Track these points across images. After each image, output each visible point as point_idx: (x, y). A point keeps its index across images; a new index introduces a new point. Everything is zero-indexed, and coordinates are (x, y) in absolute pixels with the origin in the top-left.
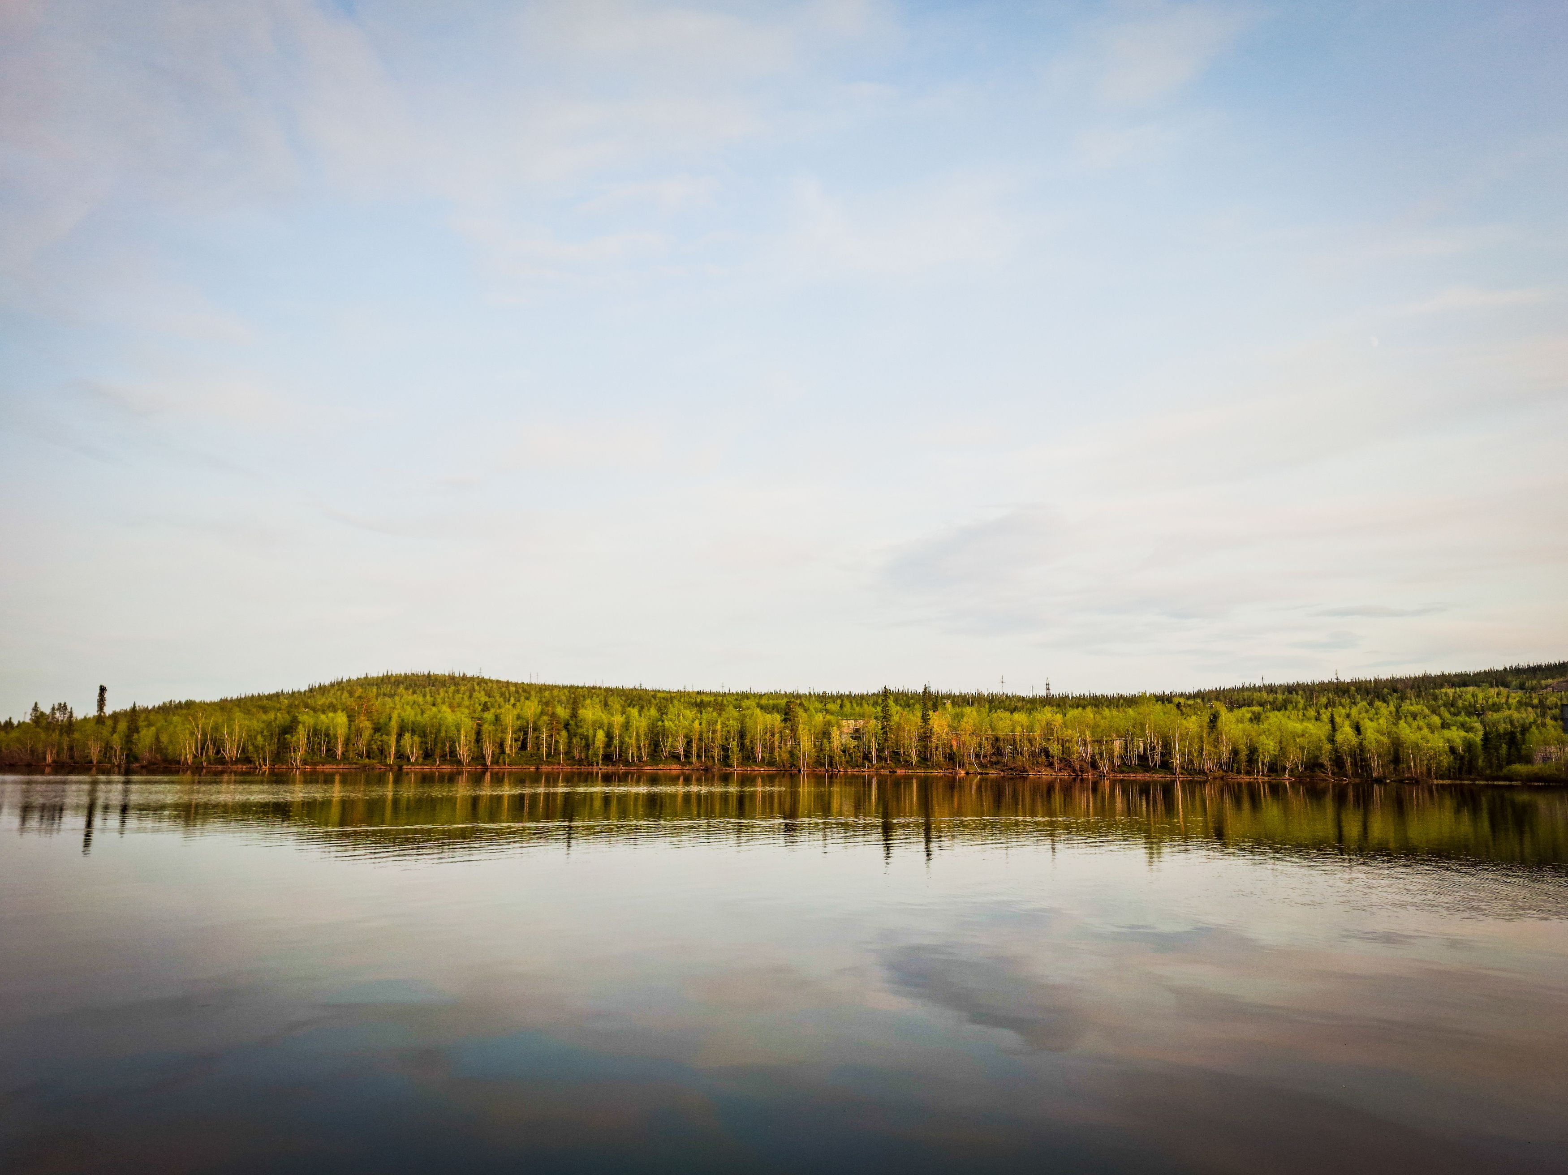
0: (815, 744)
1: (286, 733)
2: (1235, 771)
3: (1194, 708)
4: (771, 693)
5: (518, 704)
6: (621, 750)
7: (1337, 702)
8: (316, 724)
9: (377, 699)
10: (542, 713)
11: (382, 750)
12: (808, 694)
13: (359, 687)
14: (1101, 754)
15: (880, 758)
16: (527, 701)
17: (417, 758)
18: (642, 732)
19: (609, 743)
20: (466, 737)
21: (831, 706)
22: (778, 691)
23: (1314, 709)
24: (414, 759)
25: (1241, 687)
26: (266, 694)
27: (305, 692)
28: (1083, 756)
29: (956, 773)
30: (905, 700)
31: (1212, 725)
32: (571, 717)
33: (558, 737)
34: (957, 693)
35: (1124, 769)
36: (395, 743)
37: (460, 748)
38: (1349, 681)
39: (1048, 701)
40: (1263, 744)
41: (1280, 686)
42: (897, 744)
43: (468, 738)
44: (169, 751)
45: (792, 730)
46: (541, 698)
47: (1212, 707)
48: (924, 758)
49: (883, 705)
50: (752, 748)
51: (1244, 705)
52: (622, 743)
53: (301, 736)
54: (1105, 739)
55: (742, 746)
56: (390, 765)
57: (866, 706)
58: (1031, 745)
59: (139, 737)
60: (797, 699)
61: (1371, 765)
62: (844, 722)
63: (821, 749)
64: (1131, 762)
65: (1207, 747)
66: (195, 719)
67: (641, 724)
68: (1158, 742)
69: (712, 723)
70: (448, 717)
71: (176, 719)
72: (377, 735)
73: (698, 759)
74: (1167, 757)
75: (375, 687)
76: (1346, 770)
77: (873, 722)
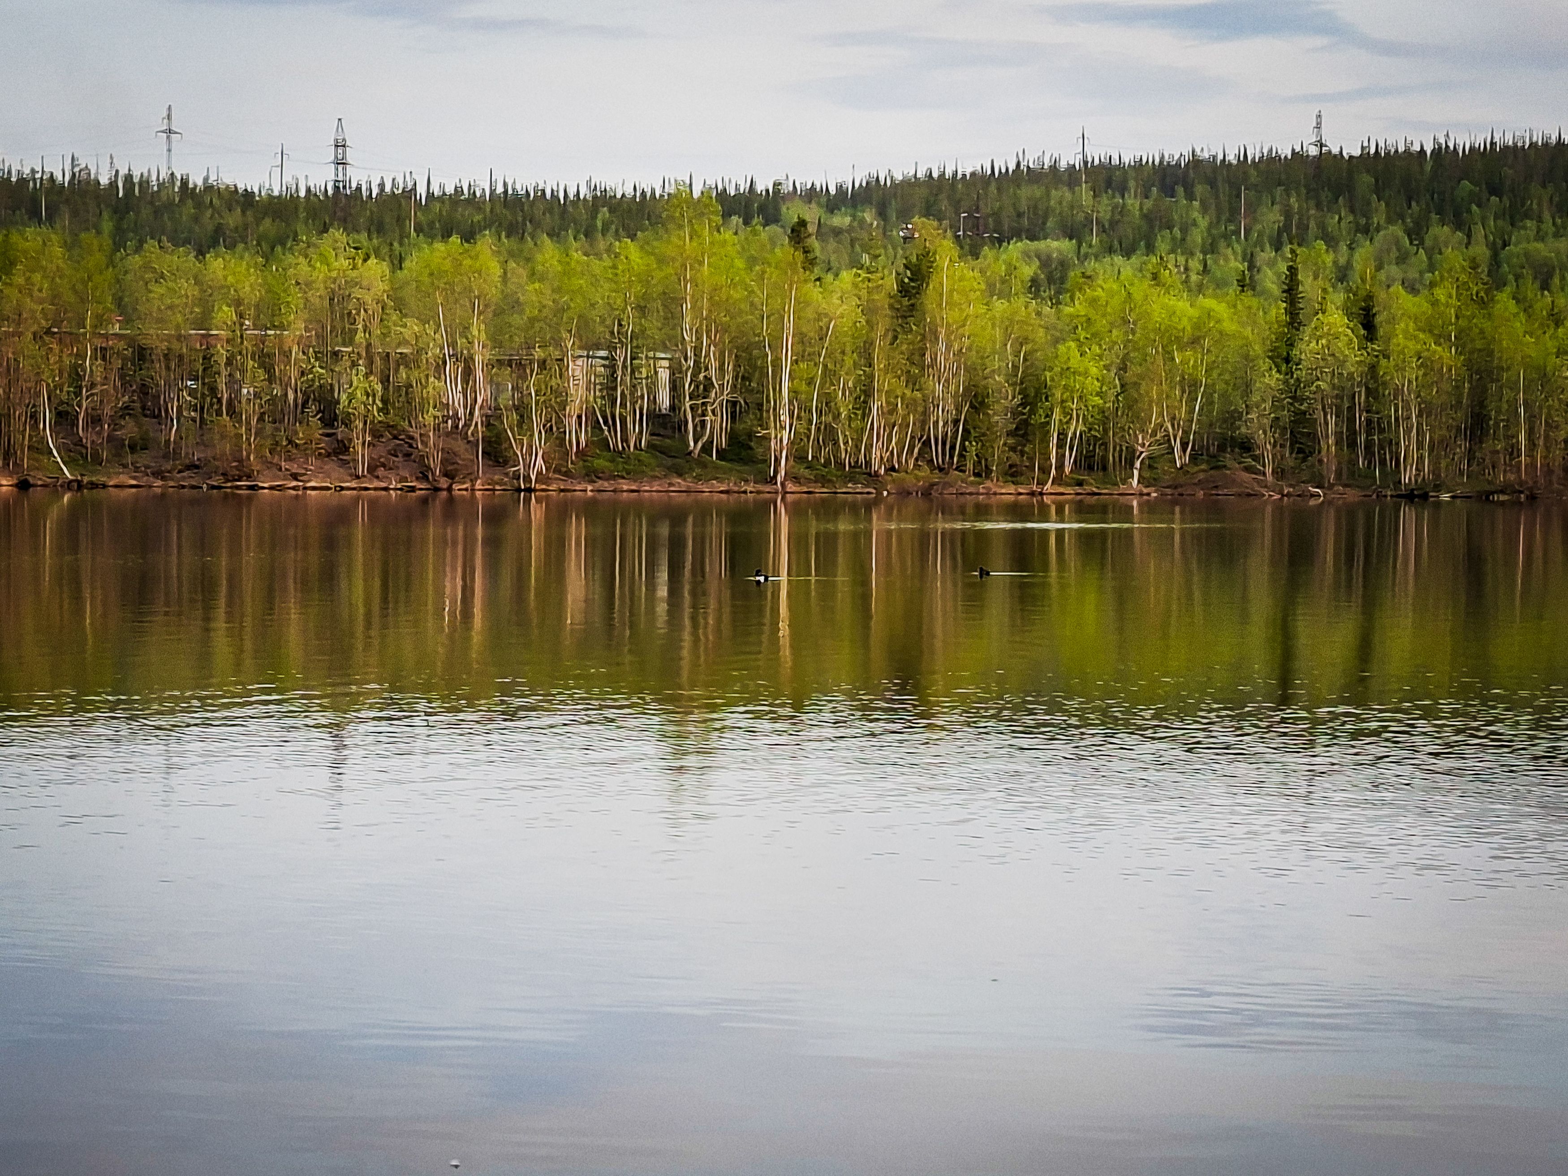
2: (970, 466)
3: (852, 242)
7: (1312, 224)
14: (522, 409)
23: (1238, 248)
25: (1012, 167)
28: (456, 417)
31: (906, 302)
35: (600, 463)
38: (1357, 152)
39: (339, 209)
40: (1066, 370)
41: (1139, 166)
47: (912, 238)
51: (1017, 234)
54: (538, 353)
58: (271, 379)
61: (1398, 444)
64: (625, 440)
65: (883, 382)
68: (722, 365)
74: (749, 420)
76: (1320, 461)
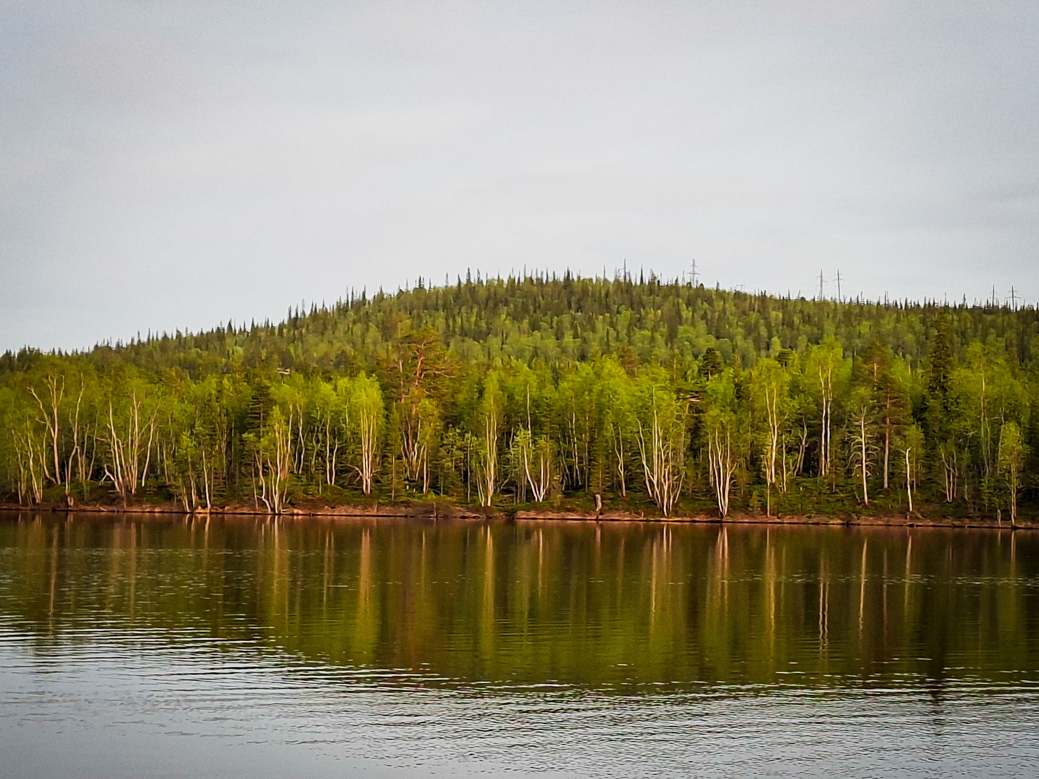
1: (243, 429)
8: (311, 405)
9: (448, 346)
10: (855, 378)
11: (466, 473)
13: (403, 314)
16: (815, 347)
17: (548, 493)
19: (1034, 459)
20: (665, 439)
24: (543, 493)
26: (195, 335)
27: (281, 326)
32: (932, 389)
33: (898, 441)
36: (494, 455)
37: (652, 471)
43: (670, 442)
46: (849, 337)
56: (486, 509)
66: (44, 394)
70: (620, 390)
72: (452, 434)
75: (442, 314)
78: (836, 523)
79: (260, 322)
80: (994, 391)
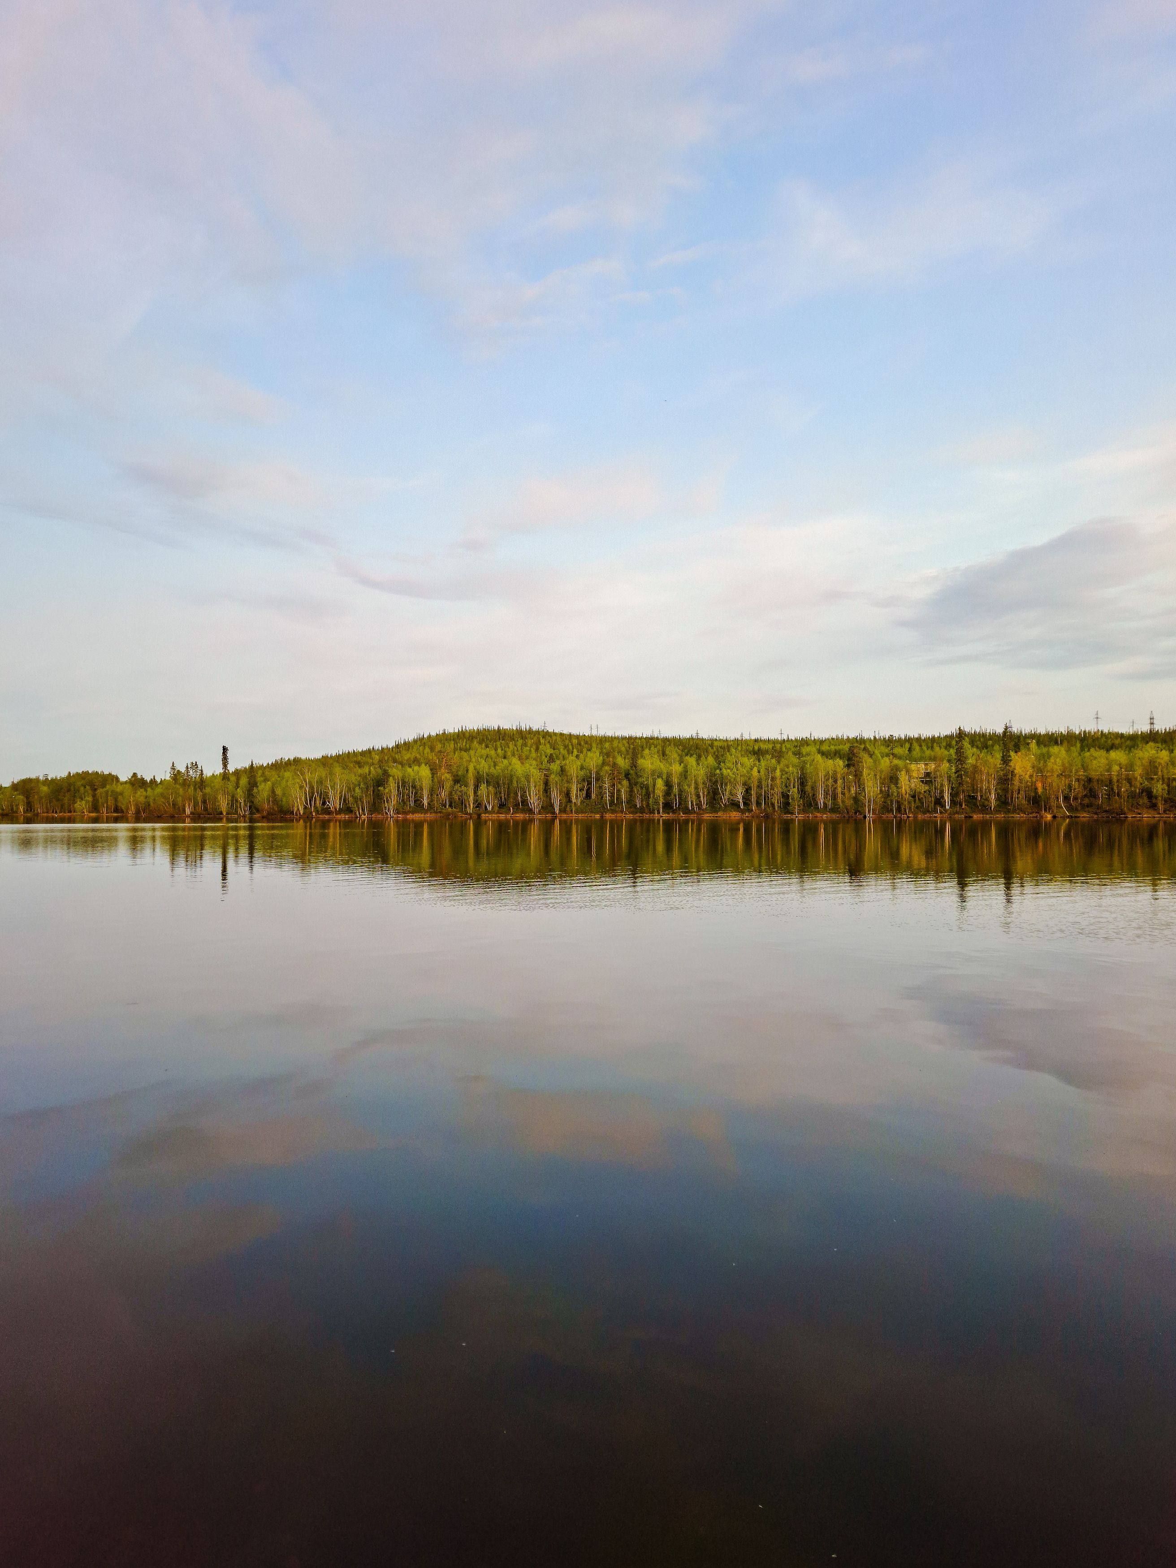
0: (881, 790)
1: (379, 785)
4: (833, 739)
5: (581, 756)
6: (680, 798)
8: (404, 777)
9: (455, 753)
10: (604, 763)
11: (462, 800)
12: (872, 738)
13: (438, 743)
15: (953, 802)
16: (589, 753)
17: (493, 807)
18: (700, 780)
19: (668, 792)
20: (535, 787)
21: (898, 751)
22: (840, 736)
24: (491, 807)
29: (1042, 817)
30: (982, 741)
32: (632, 767)
33: (620, 786)
34: (1043, 732)
36: (473, 794)
37: (531, 799)
39: (1152, 737)
42: (973, 788)
43: (537, 788)
44: (284, 803)
45: (856, 776)
46: (601, 749)
48: (1004, 802)
49: (957, 747)
50: (814, 795)
52: (681, 791)
53: (392, 787)
55: (802, 792)
56: (470, 814)
57: (937, 749)
59: (259, 791)
60: (861, 744)
62: (913, 767)
63: (887, 795)
66: (303, 774)
67: (699, 772)
69: (770, 770)
70: (518, 769)
71: (287, 774)
72: (457, 786)
73: (757, 806)
75: (452, 742)
77: (945, 765)
78: (598, 816)
79: (384, 746)
80: (653, 767)
